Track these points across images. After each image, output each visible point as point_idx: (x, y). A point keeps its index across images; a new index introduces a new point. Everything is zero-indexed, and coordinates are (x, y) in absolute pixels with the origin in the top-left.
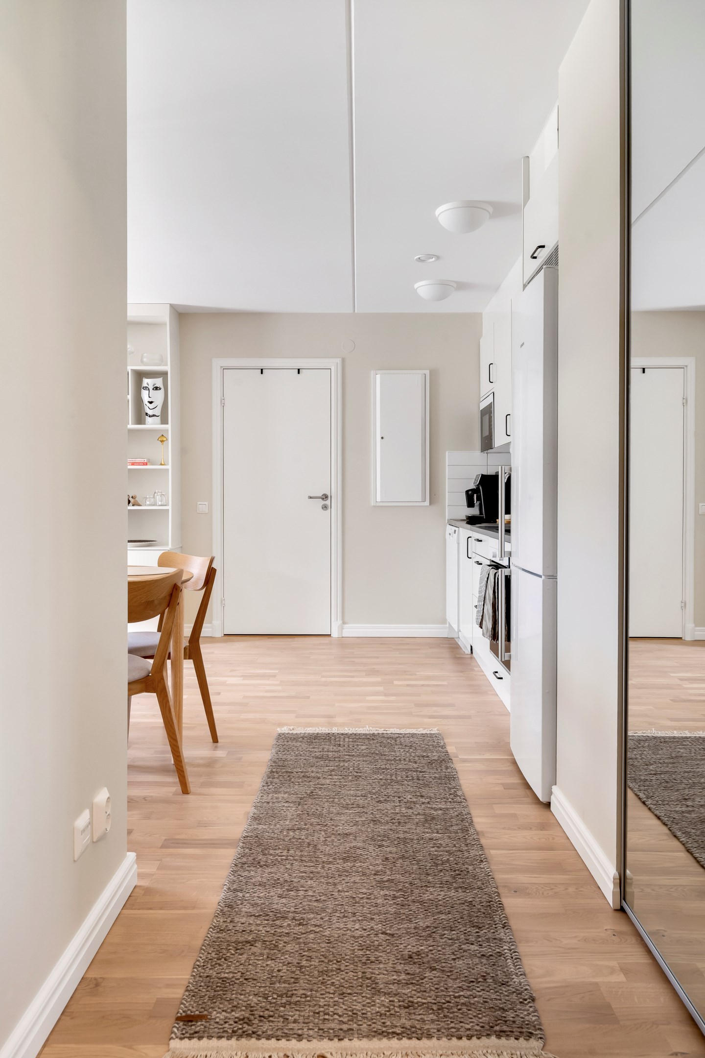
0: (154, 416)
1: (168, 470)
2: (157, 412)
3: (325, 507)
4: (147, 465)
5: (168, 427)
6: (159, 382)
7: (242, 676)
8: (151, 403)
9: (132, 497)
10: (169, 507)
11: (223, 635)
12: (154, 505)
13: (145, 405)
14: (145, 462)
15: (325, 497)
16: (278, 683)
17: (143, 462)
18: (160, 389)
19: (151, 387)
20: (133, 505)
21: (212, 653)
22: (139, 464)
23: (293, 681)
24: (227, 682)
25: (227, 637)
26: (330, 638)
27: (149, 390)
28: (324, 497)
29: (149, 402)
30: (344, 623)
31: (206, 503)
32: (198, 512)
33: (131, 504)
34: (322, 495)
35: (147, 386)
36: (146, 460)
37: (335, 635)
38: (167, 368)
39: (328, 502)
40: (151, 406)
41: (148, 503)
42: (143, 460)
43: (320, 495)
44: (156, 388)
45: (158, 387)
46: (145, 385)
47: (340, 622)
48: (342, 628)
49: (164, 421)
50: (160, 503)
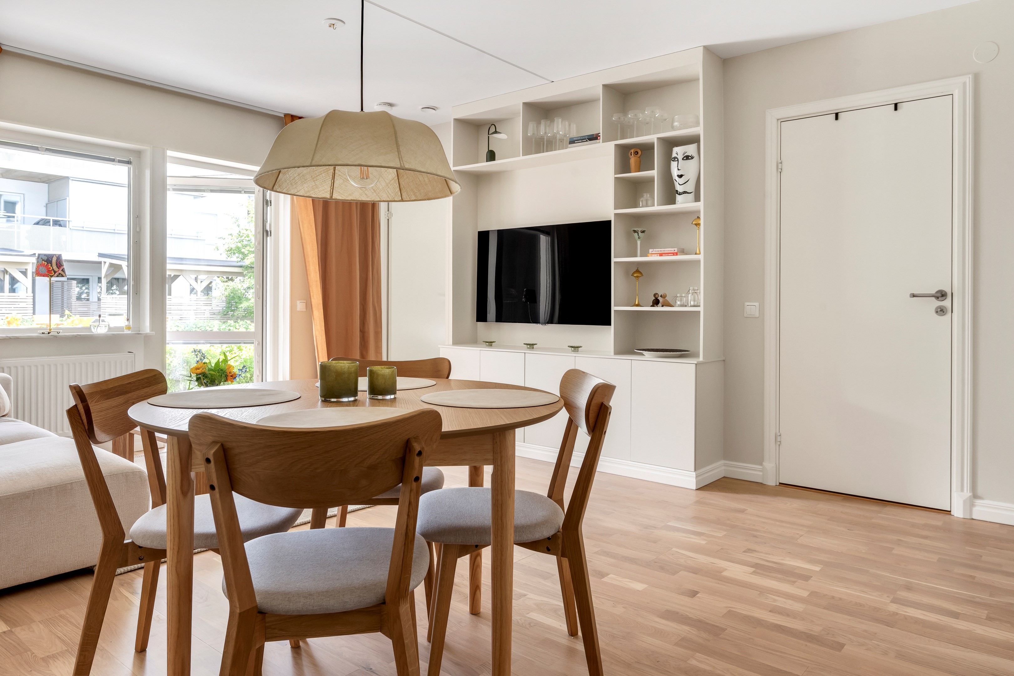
0: (685, 192)
1: (698, 262)
2: (690, 187)
3: (941, 311)
4: (677, 255)
5: (700, 205)
6: (691, 149)
7: (756, 566)
8: (680, 176)
9: (661, 296)
10: (701, 309)
11: (778, 484)
12: (686, 306)
13: (675, 181)
14: (676, 251)
15: (941, 295)
16: (805, 594)
17: (673, 252)
18: (692, 158)
19: (680, 157)
20: (662, 306)
21: (743, 511)
22: (667, 254)
23: (833, 597)
24: (725, 574)
25: (782, 488)
26: (948, 516)
27: (678, 160)
28: (939, 295)
29: (678, 176)
30: (975, 496)
31: (757, 304)
32: (745, 315)
33: (660, 305)
34: (937, 292)
35: (676, 155)
36: (676, 249)
37: (958, 512)
38: (699, 130)
39: (947, 303)
40: (681, 181)
41: (678, 303)
42: (673, 249)
43: (933, 292)
44: (687, 158)
45: (689, 156)
46: (674, 155)
47: (967, 493)
48: (972, 505)
49: (697, 199)
50: (692, 303)
